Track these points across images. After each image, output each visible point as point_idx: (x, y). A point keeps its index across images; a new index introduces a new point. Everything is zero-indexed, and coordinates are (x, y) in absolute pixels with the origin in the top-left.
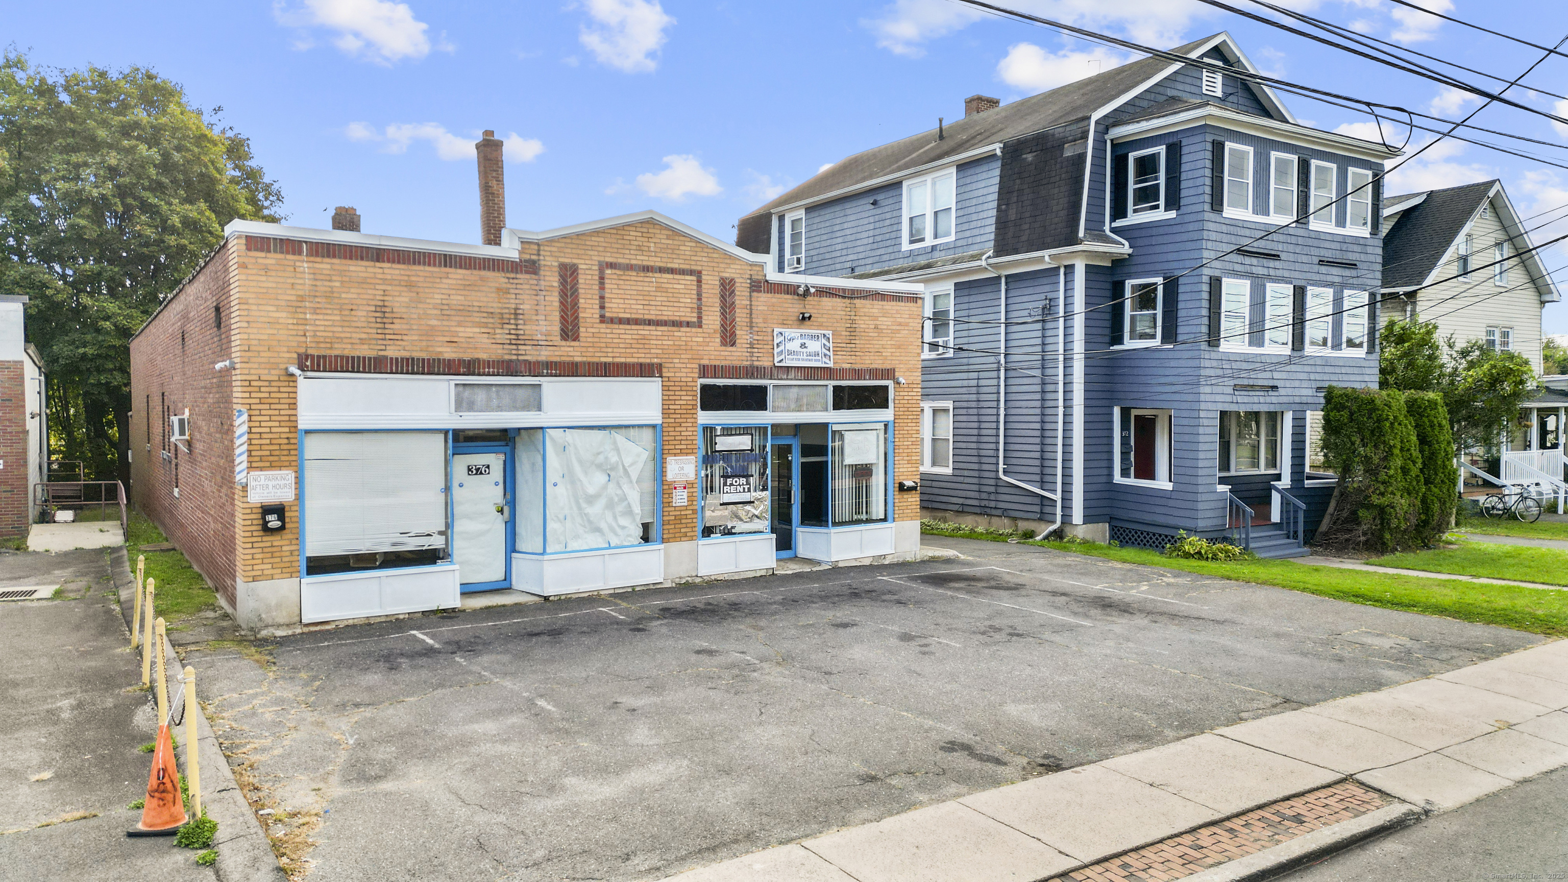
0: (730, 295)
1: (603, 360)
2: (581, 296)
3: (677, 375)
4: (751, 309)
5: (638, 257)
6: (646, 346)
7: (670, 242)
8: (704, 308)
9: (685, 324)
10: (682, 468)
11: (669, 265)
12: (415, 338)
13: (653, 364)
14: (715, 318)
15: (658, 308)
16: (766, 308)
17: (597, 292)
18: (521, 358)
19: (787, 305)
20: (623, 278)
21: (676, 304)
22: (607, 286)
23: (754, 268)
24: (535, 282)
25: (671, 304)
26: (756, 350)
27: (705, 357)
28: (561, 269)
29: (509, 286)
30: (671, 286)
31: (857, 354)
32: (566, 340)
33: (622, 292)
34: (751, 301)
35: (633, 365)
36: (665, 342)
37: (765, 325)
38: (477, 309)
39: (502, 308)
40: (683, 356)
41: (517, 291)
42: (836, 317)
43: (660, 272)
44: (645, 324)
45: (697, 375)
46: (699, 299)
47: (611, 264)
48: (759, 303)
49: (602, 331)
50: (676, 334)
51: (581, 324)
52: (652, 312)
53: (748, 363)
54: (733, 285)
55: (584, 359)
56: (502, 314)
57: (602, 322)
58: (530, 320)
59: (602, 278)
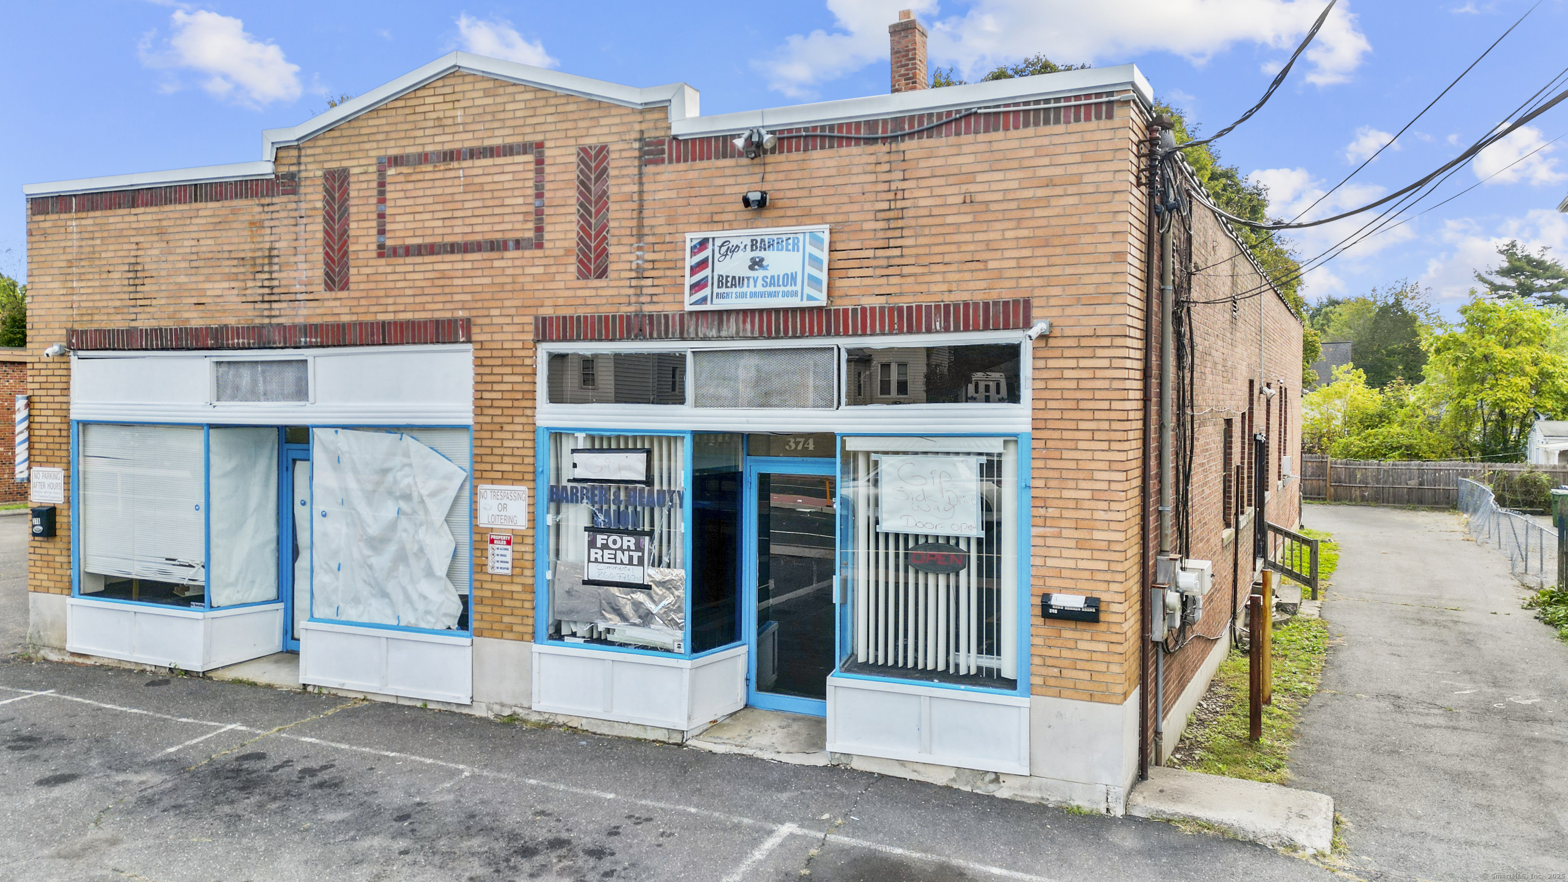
0: (598, 179)
1: (381, 317)
2: (352, 218)
3: (496, 337)
4: (641, 200)
5: (437, 139)
6: (447, 290)
7: (490, 100)
8: (547, 211)
9: (511, 244)
10: (505, 507)
11: (487, 143)
12: (163, 301)
13: (456, 321)
14: (568, 227)
15: (468, 221)
16: (673, 194)
17: (373, 208)
18: (275, 321)
19: (721, 181)
20: (414, 178)
21: (497, 211)
22: (388, 196)
23: (649, 116)
24: (294, 206)
25: (489, 211)
26: (649, 282)
27: (548, 302)
28: (326, 179)
29: (263, 216)
30: (489, 179)
31: (906, 270)
32: (331, 289)
33: (411, 202)
34: (641, 184)
35: (425, 323)
36: (477, 281)
37: (671, 229)
38: (226, 255)
39: (254, 251)
40: (507, 303)
41: (272, 223)
42: (849, 189)
43: (472, 157)
44: (446, 252)
45: (531, 337)
46: (539, 195)
47: (396, 158)
48: (659, 186)
49: (381, 270)
50: (496, 264)
51: (351, 263)
52: (457, 230)
53: (632, 309)
54: (605, 157)
55: (354, 318)
56: (254, 258)
57: (381, 255)
58: (287, 263)
59: (382, 184)
